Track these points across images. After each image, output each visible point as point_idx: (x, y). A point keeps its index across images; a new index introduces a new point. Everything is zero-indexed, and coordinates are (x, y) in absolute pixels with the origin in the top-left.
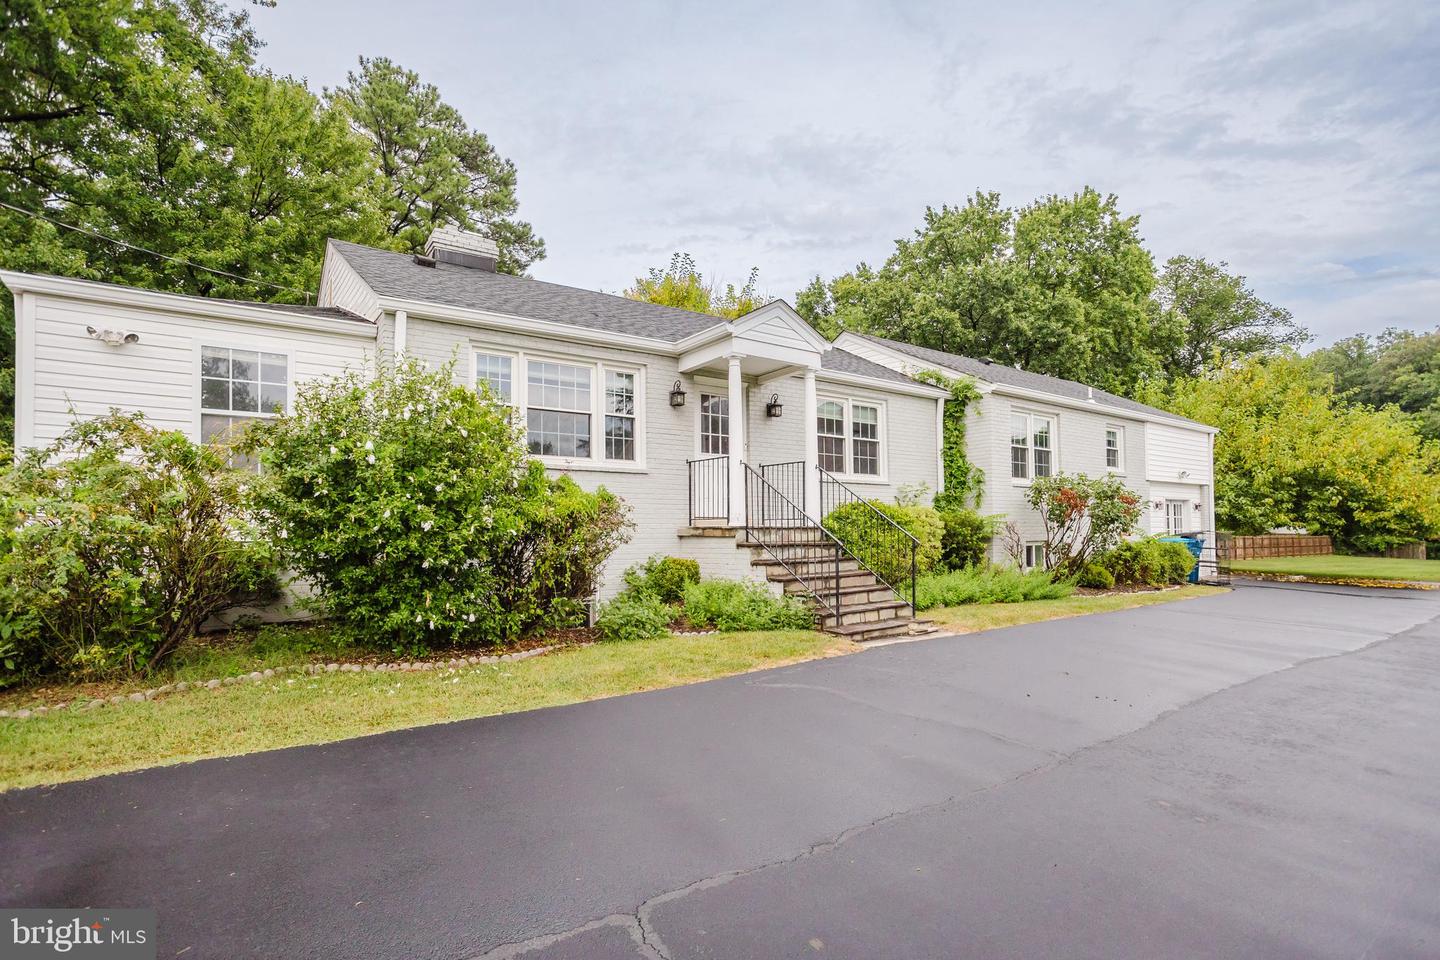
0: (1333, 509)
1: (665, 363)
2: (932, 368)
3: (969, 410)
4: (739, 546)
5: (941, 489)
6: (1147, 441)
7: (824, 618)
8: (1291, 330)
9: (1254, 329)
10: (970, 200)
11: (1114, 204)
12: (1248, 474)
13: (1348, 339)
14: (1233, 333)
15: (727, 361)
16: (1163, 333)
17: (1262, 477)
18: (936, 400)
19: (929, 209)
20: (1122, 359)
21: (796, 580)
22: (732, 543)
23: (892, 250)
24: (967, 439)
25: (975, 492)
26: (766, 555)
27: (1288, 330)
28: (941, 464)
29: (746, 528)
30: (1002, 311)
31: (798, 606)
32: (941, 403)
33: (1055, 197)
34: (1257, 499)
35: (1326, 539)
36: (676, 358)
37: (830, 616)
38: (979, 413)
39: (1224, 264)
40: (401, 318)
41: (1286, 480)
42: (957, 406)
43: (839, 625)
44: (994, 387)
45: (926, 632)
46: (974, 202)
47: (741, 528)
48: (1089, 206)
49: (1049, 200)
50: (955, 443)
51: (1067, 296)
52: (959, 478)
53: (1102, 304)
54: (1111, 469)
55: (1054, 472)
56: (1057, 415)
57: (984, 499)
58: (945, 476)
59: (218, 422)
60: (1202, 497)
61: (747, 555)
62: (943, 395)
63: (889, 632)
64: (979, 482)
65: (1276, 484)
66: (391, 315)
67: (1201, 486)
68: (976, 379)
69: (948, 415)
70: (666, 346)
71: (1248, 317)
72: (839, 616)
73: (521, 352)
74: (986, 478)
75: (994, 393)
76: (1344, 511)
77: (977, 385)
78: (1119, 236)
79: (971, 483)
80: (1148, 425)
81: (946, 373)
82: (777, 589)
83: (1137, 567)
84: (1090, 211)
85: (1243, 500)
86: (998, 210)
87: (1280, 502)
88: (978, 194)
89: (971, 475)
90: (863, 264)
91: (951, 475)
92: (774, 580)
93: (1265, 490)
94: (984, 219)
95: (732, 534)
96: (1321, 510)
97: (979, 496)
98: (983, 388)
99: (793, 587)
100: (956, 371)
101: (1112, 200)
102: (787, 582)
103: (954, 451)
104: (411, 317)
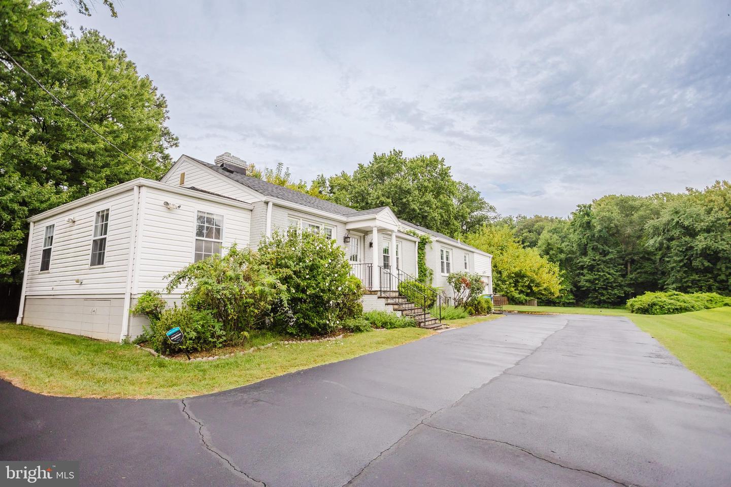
0: (526, 286)
1: (342, 225)
2: (412, 229)
3: (426, 246)
4: (379, 298)
5: (417, 277)
6: (475, 260)
7: (420, 323)
8: (496, 214)
9: (483, 213)
10: (391, 152)
11: (443, 161)
12: (500, 273)
13: (507, 217)
14: (475, 213)
15: (372, 227)
16: (460, 214)
17: (505, 274)
18: (415, 242)
19: (375, 153)
20: (447, 223)
21: (406, 310)
22: (375, 297)
23: (356, 168)
24: (426, 257)
25: (430, 278)
26: (390, 301)
27: (495, 214)
28: (417, 266)
29: (381, 291)
30: (408, 201)
31: (408, 319)
32: (417, 243)
33: (423, 156)
34: (504, 282)
35: (506, 298)
36: (345, 223)
37: (422, 322)
38: (431, 248)
39: (475, 187)
40: (270, 204)
41: (513, 275)
42: (423, 243)
43: (425, 325)
44: (437, 239)
45: (447, 328)
46: (392, 153)
47: (379, 291)
48: (435, 161)
49: (421, 157)
50: (422, 259)
51: (429, 197)
52: (423, 271)
53: (440, 200)
54: (466, 270)
55: (451, 271)
56: (452, 249)
57: (433, 280)
58: (419, 271)
59: (200, 242)
60: (488, 281)
61: (383, 301)
62: (418, 240)
63: (438, 328)
64: (431, 274)
65: (509, 277)
66: (267, 203)
67: (488, 277)
68: (430, 235)
69: (420, 248)
70: (344, 219)
71: (480, 208)
72: (425, 321)
73: (301, 219)
74: (434, 273)
75: (437, 241)
76: (529, 287)
77: (430, 237)
78: (444, 174)
79: (428, 275)
80: (475, 254)
81: (417, 232)
82: (399, 314)
83: (479, 307)
84: (435, 163)
85: (500, 282)
86: (401, 157)
87: (510, 283)
88: (394, 150)
89: (427, 272)
90: (343, 172)
91: (421, 271)
92: (396, 310)
93: (506, 279)
94: (395, 160)
95: (376, 293)
96: (522, 286)
97: (431, 280)
98: (433, 239)
99: (404, 313)
100: (422, 232)
101: (443, 160)
102: (402, 311)
103: (422, 262)
104: (275, 205)
